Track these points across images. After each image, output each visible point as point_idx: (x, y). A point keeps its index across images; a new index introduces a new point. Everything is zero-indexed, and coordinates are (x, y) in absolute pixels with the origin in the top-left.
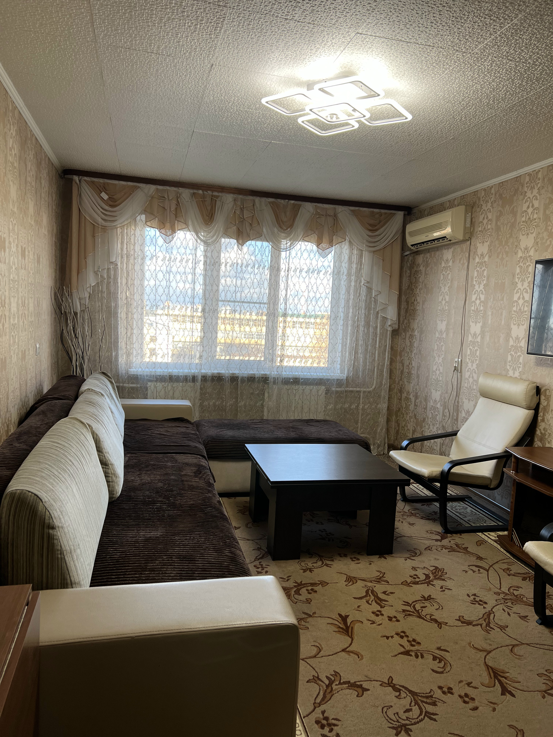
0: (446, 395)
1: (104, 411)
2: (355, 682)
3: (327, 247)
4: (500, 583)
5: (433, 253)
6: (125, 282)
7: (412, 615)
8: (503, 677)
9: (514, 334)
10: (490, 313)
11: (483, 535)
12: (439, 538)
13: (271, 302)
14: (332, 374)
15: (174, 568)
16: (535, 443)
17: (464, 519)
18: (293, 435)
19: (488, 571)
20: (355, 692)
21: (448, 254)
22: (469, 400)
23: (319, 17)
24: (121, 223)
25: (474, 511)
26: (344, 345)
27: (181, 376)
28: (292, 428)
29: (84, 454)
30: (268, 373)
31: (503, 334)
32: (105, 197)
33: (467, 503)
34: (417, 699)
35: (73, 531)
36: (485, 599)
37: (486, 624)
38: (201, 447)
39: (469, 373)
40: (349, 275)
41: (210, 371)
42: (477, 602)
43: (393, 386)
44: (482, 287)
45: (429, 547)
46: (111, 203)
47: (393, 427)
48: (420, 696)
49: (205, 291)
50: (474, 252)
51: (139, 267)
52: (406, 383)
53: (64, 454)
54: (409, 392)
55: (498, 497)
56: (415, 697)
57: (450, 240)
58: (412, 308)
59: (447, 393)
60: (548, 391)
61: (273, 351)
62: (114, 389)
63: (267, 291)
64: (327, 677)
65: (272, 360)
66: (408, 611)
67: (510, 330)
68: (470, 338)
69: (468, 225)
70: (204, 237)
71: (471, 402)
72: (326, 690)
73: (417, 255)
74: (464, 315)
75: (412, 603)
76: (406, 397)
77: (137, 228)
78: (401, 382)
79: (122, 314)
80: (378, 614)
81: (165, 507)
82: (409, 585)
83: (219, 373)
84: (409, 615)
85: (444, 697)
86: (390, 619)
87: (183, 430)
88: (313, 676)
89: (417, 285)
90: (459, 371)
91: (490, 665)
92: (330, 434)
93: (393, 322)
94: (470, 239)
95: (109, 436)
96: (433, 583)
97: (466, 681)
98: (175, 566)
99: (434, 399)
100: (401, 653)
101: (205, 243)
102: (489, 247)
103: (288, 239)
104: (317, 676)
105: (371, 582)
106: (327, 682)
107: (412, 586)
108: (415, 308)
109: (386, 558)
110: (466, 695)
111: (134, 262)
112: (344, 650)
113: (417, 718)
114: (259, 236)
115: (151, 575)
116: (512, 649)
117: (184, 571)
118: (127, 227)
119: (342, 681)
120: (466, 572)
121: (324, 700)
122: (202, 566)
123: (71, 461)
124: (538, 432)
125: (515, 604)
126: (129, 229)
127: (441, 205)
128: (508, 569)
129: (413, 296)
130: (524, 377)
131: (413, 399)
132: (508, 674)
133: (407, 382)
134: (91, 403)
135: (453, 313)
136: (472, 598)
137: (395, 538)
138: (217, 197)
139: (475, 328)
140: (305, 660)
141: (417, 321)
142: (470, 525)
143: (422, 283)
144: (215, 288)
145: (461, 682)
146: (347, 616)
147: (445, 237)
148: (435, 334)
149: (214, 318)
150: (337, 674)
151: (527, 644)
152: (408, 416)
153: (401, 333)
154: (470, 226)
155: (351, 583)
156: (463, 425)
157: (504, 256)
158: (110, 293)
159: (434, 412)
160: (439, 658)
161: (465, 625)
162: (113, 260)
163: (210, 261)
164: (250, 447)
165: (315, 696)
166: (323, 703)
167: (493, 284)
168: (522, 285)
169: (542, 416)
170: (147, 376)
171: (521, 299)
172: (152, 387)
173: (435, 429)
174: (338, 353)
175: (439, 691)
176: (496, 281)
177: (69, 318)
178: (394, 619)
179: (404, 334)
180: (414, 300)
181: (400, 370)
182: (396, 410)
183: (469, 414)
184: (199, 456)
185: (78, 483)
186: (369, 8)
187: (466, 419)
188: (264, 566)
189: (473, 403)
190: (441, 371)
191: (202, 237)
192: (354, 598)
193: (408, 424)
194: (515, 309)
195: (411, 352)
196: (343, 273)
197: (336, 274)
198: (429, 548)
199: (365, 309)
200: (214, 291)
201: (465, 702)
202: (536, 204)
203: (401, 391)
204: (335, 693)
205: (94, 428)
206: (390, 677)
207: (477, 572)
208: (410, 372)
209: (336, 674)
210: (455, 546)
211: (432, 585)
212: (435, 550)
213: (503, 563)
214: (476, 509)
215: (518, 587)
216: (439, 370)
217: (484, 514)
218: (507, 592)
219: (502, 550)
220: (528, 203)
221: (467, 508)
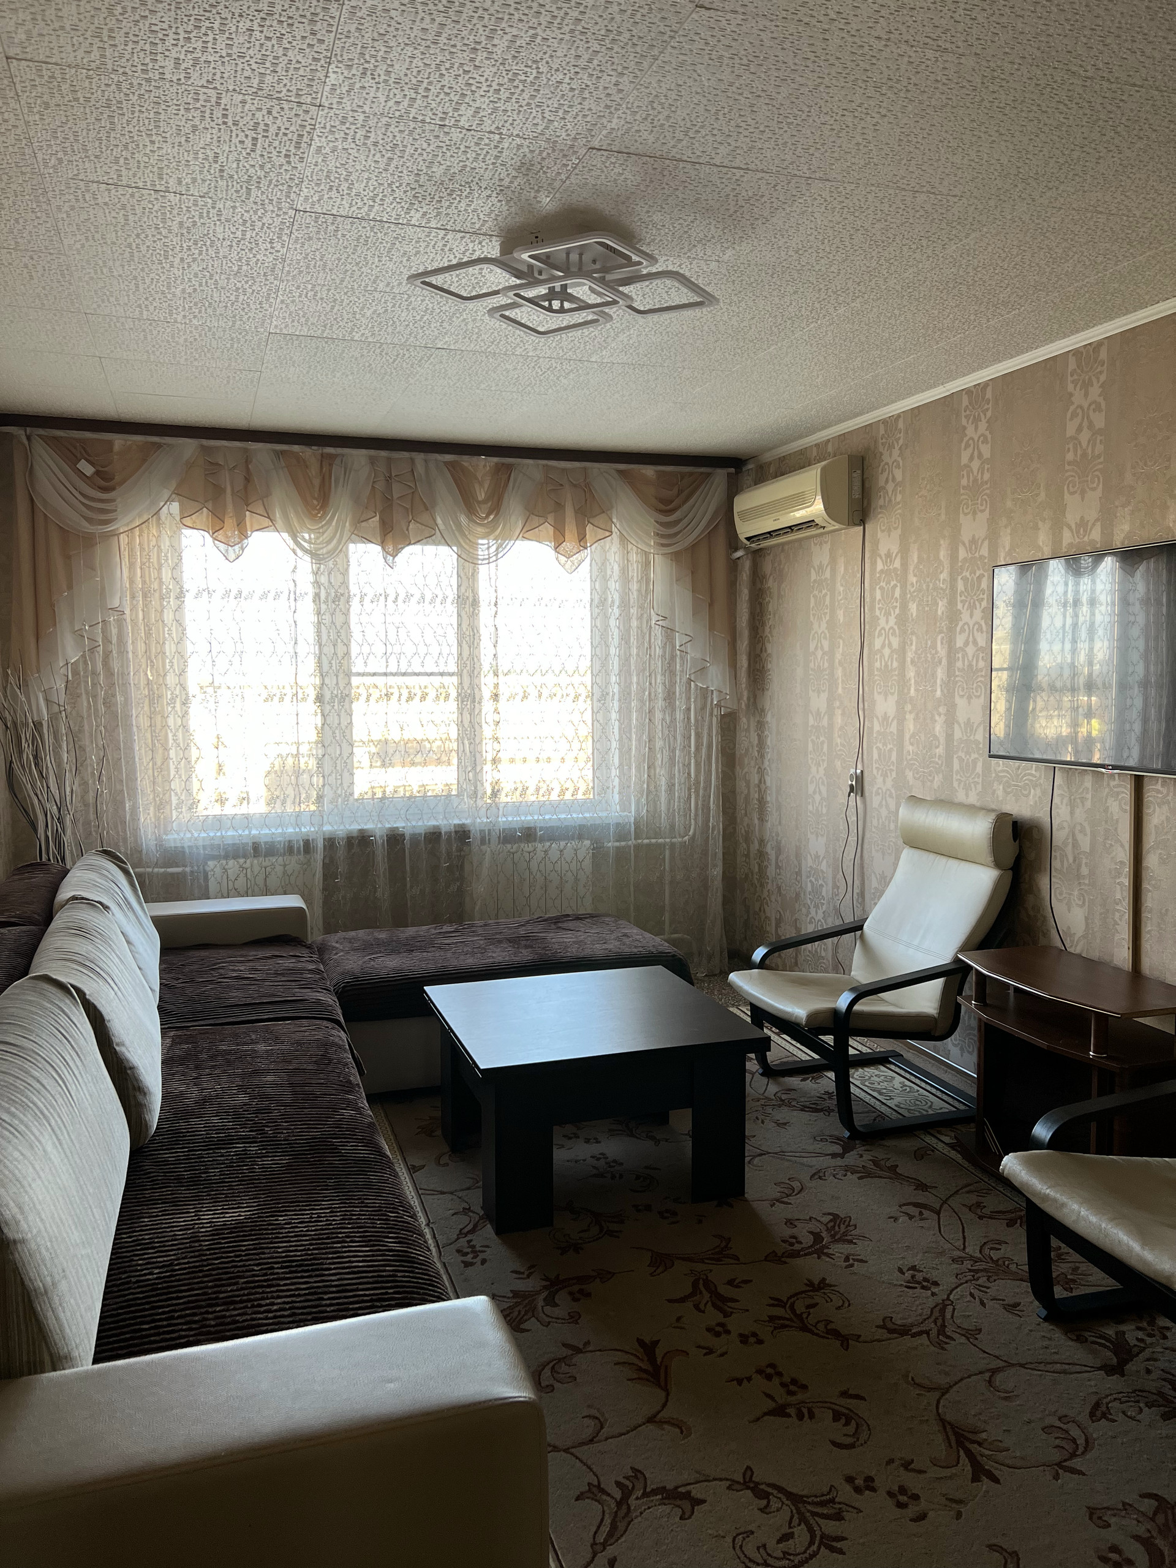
0: (837, 844)
1: (110, 946)
2: (677, 1488)
3: (575, 551)
4: (964, 1238)
5: (791, 553)
6: (143, 649)
7: (786, 1326)
8: (974, 1442)
9: (962, 715)
10: (912, 674)
11: (928, 1135)
12: (837, 1149)
13: (465, 671)
14: (604, 814)
15: (277, 1291)
17: (888, 1103)
18: (525, 955)
19: (938, 1213)
20: (677, 1509)
21: (821, 554)
22: (883, 854)
23: (510, 121)
24: (128, 524)
25: (907, 1083)
26: (624, 752)
27: (280, 842)
28: (526, 938)
29: (68, 1058)
30: (468, 821)
31: (940, 716)
32: (88, 470)
33: (892, 1067)
34: (803, 1510)
35: (49, 1244)
36: (934, 1275)
37: (939, 1331)
38: (330, 1000)
39: (879, 797)
40: (625, 605)
41: (342, 827)
42: (919, 1283)
43: (730, 829)
44: (892, 620)
45: (819, 1171)
46: (103, 483)
47: (737, 914)
48: (809, 1503)
49: (319, 658)
50: (873, 548)
51: (171, 616)
52: (756, 821)
53: (21, 1069)
54: (763, 841)
55: (955, 1051)
56: (800, 1505)
57: (824, 527)
58: (758, 667)
59: (838, 839)
61: (476, 774)
62: (132, 885)
63: (455, 650)
64: (618, 1484)
65: (475, 792)
66: (780, 1318)
67: (954, 706)
68: (877, 727)
69: (857, 495)
70: (310, 542)
71: (887, 857)
72: (616, 1512)
73: (759, 557)
74: (860, 681)
75: (789, 1298)
76: (758, 850)
77: (163, 532)
78: (746, 820)
79: (139, 717)
80: (719, 1331)
81: (253, 1149)
82: (780, 1260)
83: (361, 831)
84: (784, 1326)
85: (858, 1500)
86: (744, 1339)
87: (289, 963)
88: (589, 1484)
89: (764, 619)
90: (860, 794)
91: (948, 1418)
92: (606, 946)
93: (722, 698)
94: (863, 523)
95: (125, 1003)
96: (830, 1251)
97: (901, 1459)
98: (279, 1285)
99: (813, 852)
100: (770, 1413)
101: (313, 555)
102: (901, 540)
103: (492, 537)
104: (596, 1483)
105: (702, 1261)
106: (618, 1494)
107: (785, 1263)
108: (763, 668)
109: (731, 1206)
110: (903, 1490)
111: (161, 605)
112: (651, 1420)
113: (805, 1552)
114: (428, 536)
115: (228, 1314)
116: (991, 1377)
117: (299, 1295)
118: (141, 532)
119: (648, 1490)
120: (896, 1219)
121: (613, 1534)
122: (338, 1280)
123: (38, 1081)
124: (1022, 915)
125: (995, 1280)
126: (145, 535)
128: (978, 1205)
129: (759, 641)
130: (986, 804)
131: (772, 855)
132: (984, 1435)
133: (758, 819)
134: (81, 932)
135: (840, 674)
136: (908, 1275)
137: (747, 1159)
138: (332, 457)
139: (885, 705)
140: (573, 1450)
142: (900, 1116)
144: (341, 649)
145: (891, 1461)
146: (656, 1343)
147: (811, 521)
148: (807, 718)
149: (343, 713)
150: (639, 1475)
151: (1022, 1366)
152: (765, 890)
153: (740, 722)
154: (860, 497)
155: (660, 1269)
156: (875, 904)
158: (112, 674)
159: (816, 880)
160: (844, 1414)
161: (895, 1335)
162: (116, 603)
163: (328, 594)
164: (436, 993)
165: (594, 1529)
166: (612, 1541)
167: (914, 614)
168: (971, 616)
169: (1027, 881)
170: (204, 847)
171: (971, 644)
172: (218, 870)
173: (820, 916)
174: (613, 771)
175: (848, 1488)
176: (920, 609)
177: (23, 736)
178: (752, 1340)
179: (745, 721)
180: (762, 651)
181: (744, 795)
182: (742, 879)
183: (885, 881)
184: (325, 1023)
185: (56, 1129)
186: (609, 103)
187: (879, 893)
188: (478, 1248)
189: (892, 859)
190: (824, 794)
191: (306, 545)
192: (670, 1301)
193: (766, 906)
194: (959, 664)
195: (763, 756)
196: (613, 602)
197: (599, 604)
198: (818, 1175)
199: (663, 674)
200: (340, 655)
201: (901, 1505)
202: (986, 451)
203: (747, 839)
204: (636, 1517)
205: (87, 992)
206: (749, 1468)
207: (918, 1218)
208: (763, 798)
209: (637, 1473)
210: (870, 1165)
211: (828, 1255)
212: (832, 1177)
213: (968, 1192)
214: (913, 1079)
215: (1000, 1243)
216: (820, 792)
217: (928, 1088)
218: (978, 1255)
219: (966, 1164)
220: (970, 450)
221: (893, 1078)
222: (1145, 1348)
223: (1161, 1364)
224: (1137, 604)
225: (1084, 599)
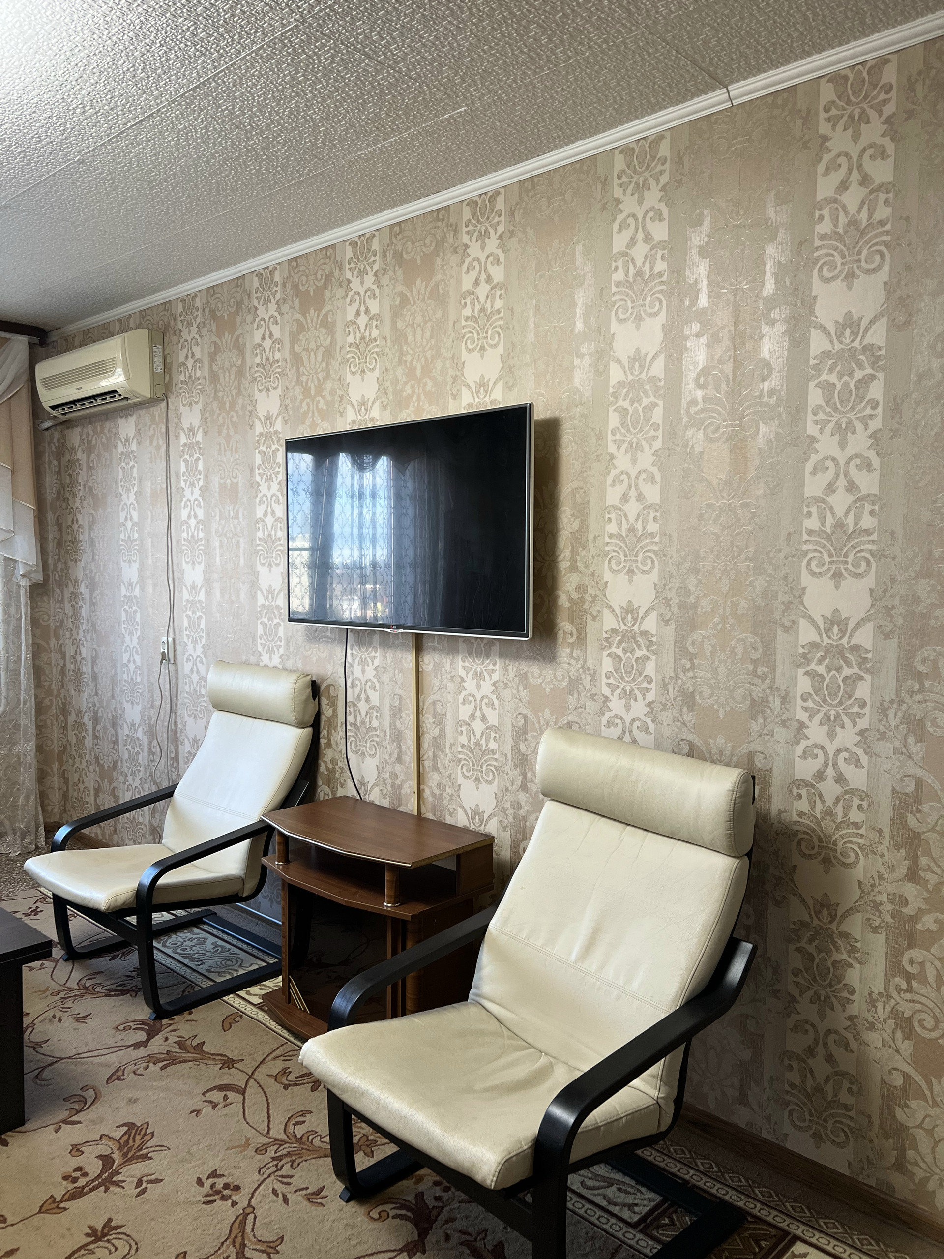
0: (152, 711)
4: (269, 1117)
5: (98, 425)
9: (263, 582)
10: (217, 544)
11: (237, 999)
12: (142, 1036)
16: (319, 790)
17: (199, 969)
19: (243, 1092)
21: (127, 427)
22: (195, 717)
25: (220, 942)
31: (244, 583)
33: (206, 927)
36: (235, 1178)
39: (190, 664)
42: (218, 1192)
43: (47, 702)
44: (197, 492)
45: (117, 1070)
47: (56, 786)
50: (177, 424)
52: (73, 692)
54: (80, 712)
55: (264, 905)
57: (127, 399)
58: (69, 537)
59: (153, 706)
60: (332, 688)
67: (256, 574)
68: (186, 595)
69: (159, 369)
71: (199, 720)
73: (68, 428)
74: (169, 550)
76: (76, 722)
78: (63, 691)
82: (58, 1207)
89: (74, 490)
90: (172, 662)
93: (28, 568)
94: (165, 397)
96: (120, 1178)
99: (129, 720)
102: (202, 415)
107: (65, 1209)
108: (75, 538)
109: (7, 1144)
120: (197, 1112)
124: (322, 768)
125: (299, 1164)
127: (105, 328)
128: (284, 1072)
129: (70, 513)
130: (289, 664)
131: (90, 725)
133: (75, 690)
135: (150, 545)
136: (208, 1185)
139: (193, 574)
141: (82, 564)
142: (212, 983)
143: (84, 486)
147: (115, 391)
148: (119, 589)
152: (84, 761)
153: (53, 591)
154: (162, 371)
157: (232, 432)
159: (132, 748)
167: (217, 486)
168: (269, 489)
169: (326, 736)
171: (269, 515)
173: (137, 783)
176: (222, 481)
179: (58, 591)
180: (73, 522)
181: (59, 667)
182: (59, 751)
183: (197, 743)
187: (191, 756)
189: (204, 722)
190: (139, 663)
193: (84, 777)
194: (260, 534)
195: (77, 627)
198: (117, 1076)
202: (276, 331)
203: (64, 711)
207: (222, 1104)
208: (79, 669)
210: (176, 1049)
211: (118, 1184)
212: (132, 1075)
213: (275, 1059)
214: (225, 937)
215: (303, 1113)
216: (134, 662)
217: (240, 944)
218: (283, 1137)
219: (273, 1025)
220: (262, 330)
221: (206, 939)
222: (443, 1208)
223: (459, 1224)
224: (408, 498)
225: (368, 492)
